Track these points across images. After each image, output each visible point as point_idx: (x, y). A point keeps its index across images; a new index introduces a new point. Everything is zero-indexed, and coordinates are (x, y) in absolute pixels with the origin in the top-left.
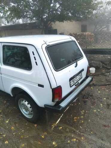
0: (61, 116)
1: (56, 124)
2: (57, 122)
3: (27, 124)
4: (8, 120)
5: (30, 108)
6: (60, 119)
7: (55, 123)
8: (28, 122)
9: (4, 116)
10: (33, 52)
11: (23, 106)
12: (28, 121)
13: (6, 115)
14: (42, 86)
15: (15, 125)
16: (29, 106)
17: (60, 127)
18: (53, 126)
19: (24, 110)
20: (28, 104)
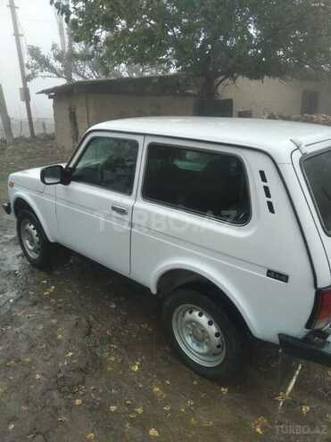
0: (297, 372)
1: (287, 393)
2: (290, 389)
3: (195, 383)
4: (138, 363)
5: (217, 335)
6: (294, 380)
7: (284, 392)
8: (197, 377)
9: (124, 351)
10: (262, 173)
11: (189, 326)
12: (196, 373)
13: (126, 347)
14: (283, 277)
15: (163, 382)
16: (213, 329)
17: (302, 404)
18: (279, 398)
19: (189, 340)
20: (210, 323)
